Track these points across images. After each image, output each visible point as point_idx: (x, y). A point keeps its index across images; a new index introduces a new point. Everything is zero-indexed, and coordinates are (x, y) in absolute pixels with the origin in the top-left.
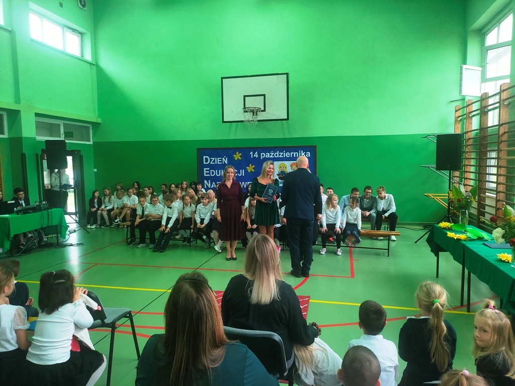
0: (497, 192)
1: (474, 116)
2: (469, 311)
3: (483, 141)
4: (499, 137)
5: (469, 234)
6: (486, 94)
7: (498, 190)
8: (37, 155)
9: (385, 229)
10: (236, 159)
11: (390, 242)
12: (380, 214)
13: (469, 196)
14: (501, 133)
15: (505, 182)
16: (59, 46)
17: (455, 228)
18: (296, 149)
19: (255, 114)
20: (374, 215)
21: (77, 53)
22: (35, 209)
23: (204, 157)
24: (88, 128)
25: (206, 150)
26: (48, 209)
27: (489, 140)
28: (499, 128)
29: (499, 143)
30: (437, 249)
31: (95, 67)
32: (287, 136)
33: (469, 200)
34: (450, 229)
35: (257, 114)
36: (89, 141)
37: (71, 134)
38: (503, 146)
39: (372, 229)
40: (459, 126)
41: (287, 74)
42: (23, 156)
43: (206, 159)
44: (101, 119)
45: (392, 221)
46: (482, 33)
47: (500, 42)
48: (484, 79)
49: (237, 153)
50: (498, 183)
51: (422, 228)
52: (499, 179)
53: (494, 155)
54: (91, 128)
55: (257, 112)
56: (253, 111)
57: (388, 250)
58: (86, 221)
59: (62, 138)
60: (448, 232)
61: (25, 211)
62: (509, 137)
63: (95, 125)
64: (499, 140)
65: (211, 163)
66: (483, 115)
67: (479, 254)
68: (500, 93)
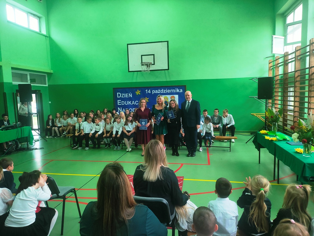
0: (294, 112)
1: (280, 66)
2: (278, 183)
3: (286, 81)
4: (295, 79)
5: (278, 137)
6: (287, 52)
7: (295, 111)
8: (13, 93)
9: (228, 135)
10: (137, 94)
11: (231, 143)
12: (224, 126)
13: (278, 114)
14: (296, 76)
15: (299, 106)
16: (26, 26)
17: (270, 134)
18: (174, 87)
19: (148, 66)
20: (221, 127)
21: (37, 30)
22: (13, 127)
23: (118, 93)
24: (45, 76)
25: (118, 89)
26: (21, 127)
27: (289, 80)
28: (295, 73)
29: (295, 82)
30: (259, 146)
31: (48, 38)
32: (168, 80)
33: (278, 117)
34: (267, 134)
35: (149, 67)
36: (46, 84)
37: (34, 80)
38: (298, 84)
39: (220, 135)
40: (271, 72)
41: (168, 42)
42: (4, 94)
43: (119, 94)
44: (52, 71)
45: (232, 130)
46: (284, 16)
47: (295, 21)
48: (286, 44)
49: (138, 90)
50: (294, 106)
51: (250, 134)
52: (295, 104)
53: (292, 89)
54: (47, 76)
55: (149, 65)
56: (147, 65)
57: (230, 147)
58: (45, 134)
59: (29, 83)
60: (265, 136)
61: (7, 129)
62: (301, 78)
63: (49, 74)
64: (295, 81)
65: (122, 97)
66: (285, 66)
67: (284, 148)
68: (295, 52)
